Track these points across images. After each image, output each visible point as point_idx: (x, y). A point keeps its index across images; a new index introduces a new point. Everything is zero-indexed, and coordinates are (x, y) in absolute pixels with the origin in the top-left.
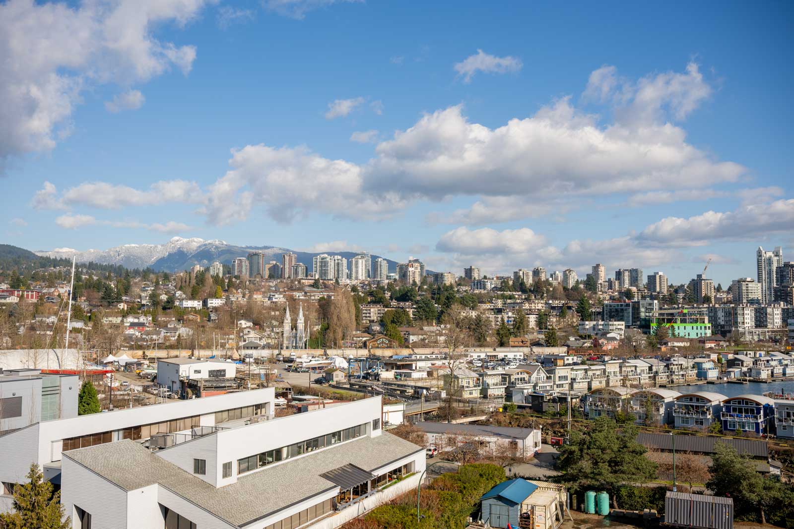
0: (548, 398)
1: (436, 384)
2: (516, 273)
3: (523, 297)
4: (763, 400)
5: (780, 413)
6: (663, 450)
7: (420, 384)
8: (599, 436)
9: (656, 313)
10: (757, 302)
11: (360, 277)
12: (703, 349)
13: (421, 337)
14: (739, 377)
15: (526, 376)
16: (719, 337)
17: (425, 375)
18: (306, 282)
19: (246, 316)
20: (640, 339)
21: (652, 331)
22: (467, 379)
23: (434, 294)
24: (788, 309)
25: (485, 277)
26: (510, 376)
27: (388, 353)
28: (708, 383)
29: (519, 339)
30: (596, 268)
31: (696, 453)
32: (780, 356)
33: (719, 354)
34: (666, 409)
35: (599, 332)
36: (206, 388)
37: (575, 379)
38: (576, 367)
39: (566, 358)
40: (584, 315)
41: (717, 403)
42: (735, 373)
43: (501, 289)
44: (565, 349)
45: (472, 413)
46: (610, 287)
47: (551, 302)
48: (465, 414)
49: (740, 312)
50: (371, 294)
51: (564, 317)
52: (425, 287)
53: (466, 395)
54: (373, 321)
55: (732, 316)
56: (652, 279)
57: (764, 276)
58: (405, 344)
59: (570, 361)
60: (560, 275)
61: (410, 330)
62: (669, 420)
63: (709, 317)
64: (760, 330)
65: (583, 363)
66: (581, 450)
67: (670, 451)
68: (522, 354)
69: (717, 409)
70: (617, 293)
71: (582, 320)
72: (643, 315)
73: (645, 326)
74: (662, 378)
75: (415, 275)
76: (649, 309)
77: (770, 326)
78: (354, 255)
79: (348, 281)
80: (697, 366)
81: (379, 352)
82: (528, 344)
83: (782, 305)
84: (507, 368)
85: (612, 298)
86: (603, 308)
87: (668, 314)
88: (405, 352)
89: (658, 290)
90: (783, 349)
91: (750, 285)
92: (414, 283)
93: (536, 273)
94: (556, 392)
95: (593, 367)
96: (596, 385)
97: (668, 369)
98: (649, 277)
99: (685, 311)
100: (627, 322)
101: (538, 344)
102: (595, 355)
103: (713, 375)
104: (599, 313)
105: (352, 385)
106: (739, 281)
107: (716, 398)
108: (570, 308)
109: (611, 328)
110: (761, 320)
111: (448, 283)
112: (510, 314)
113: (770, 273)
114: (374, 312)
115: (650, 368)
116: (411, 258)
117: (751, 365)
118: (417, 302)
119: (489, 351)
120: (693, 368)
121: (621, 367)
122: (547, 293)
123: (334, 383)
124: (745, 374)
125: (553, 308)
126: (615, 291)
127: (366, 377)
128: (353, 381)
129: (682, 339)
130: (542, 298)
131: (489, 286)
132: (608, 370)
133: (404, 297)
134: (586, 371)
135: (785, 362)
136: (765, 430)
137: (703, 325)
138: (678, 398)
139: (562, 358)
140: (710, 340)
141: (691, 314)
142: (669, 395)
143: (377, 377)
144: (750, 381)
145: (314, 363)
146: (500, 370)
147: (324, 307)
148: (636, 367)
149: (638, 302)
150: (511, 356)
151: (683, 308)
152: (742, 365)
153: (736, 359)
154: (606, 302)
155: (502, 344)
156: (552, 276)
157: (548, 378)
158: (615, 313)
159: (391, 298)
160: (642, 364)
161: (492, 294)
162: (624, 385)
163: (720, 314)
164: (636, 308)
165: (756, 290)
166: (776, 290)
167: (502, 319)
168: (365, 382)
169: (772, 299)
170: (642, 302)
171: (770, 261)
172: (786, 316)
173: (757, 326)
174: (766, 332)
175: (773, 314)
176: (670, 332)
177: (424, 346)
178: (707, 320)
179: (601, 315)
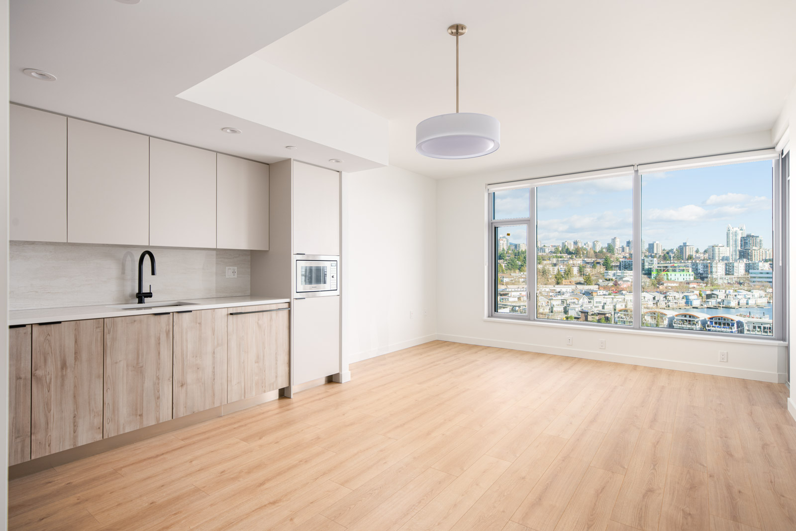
0: (591, 313)
2: (563, 243)
3: (568, 257)
4: (736, 318)
7: (514, 304)
9: (655, 266)
10: (727, 259)
12: (689, 288)
13: (510, 279)
14: (715, 305)
15: (576, 301)
16: (699, 280)
17: (516, 299)
20: (646, 281)
21: (652, 277)
22: (542, 302)
23: (516, 255)
24: (749, 264)
25: (544, 246)
26: (566, 301)
28: (693, 308)
29: (568, 281)
30: (614, 240)
32: (745, 292)
33: (700, 291)
34: (668, 321)
35: (618, 277)
37: (605, 303)
38: (606, 297)
39: (598, 292)
40: (607, 266)
41: (703, 318)
43: (554, 253)
44: (597, 286)
46: (623, 250)
47: (586, 259)
49: (714, 265)
51: (595, 268)
52: (510, 252)
55: (709, 268)
56: (651, 247)
57: (732, 242)
59: (602, 293)
60: (590, 244)
61: (504, 275)
63: (692, 268)
64: (729, 276)
65: (609, 294)
68: (571, 289)
69: (704, 323)
70: (627, 254)
71: (607, 270)
72: (646, 267)
73: (649, 273)
74: (662, 304)
76: (651, 264)
77: (735, 274)
80: (687, 298)
82: (574, 283)
83: (745, 262)
84: (563, 296)
85: (624, 257)
86: (620, 263)
87: (664, 267)
88: (503, 287)
89: (655, 252)
90: (746, 288)
91: (721, 248)
92: (503, 250)
93: (576, 243)
94: (596, 311)
95: (617, 297)
96: (619, 307)
97: (666, 299)
98: (650, 245)
99: (675, 265)
101: (580, 283)
102: (617, 289)
103: (697, 303)
104: (617, 266)
106: (713, 247)
107: (703, 316)
108: (598, 263)
109: (625, 274)
110: (729, 271)
111: (523, 250)
112: (562, 267)
113: (736, 241)
115: (654, 298)
117: (724, 298)
118: (506, 260)
119: (551, 287)
120: (683, 298)
122: (583, 255)
124: (719, 303)
125: (588, 263)
126: (626, 253)
129: (674, 282)
130: (580, 257)
131: (547, 251)
132: (626, 299)
134: (613, 298)
135: (749, 297)
137: (688, 274)
138: (677, 316)
139: (596, 292)
140: (692, 282)
141: (679, 267)
142: (670, 314)
144: (722, 307)
146: (559, 297)
148: (644, 297)
149: (643, 259)
150: (564, 290)
151: (674, 263)
152: (717, 298)
153: (713, 294)
154: (621, 260)
155: (558, 283)
156: (585, 244)
157: (589, 302)
158: (627, 266)
160: (648, 296)
161: (549, 255)
163: (700, 267)
164: (642, 262)
165: (727, 251)
166: (740, 252)
167: (558, 270)
169: (738, 257)
170: (646, 259)
171: (736, 234)
172: (748, 268)
173: (726, 274)
174: (733, 278)
175: (738, 267)
176: (665, 277)
177: (513, 284)
178: (690, 270)
179: (619, 267)
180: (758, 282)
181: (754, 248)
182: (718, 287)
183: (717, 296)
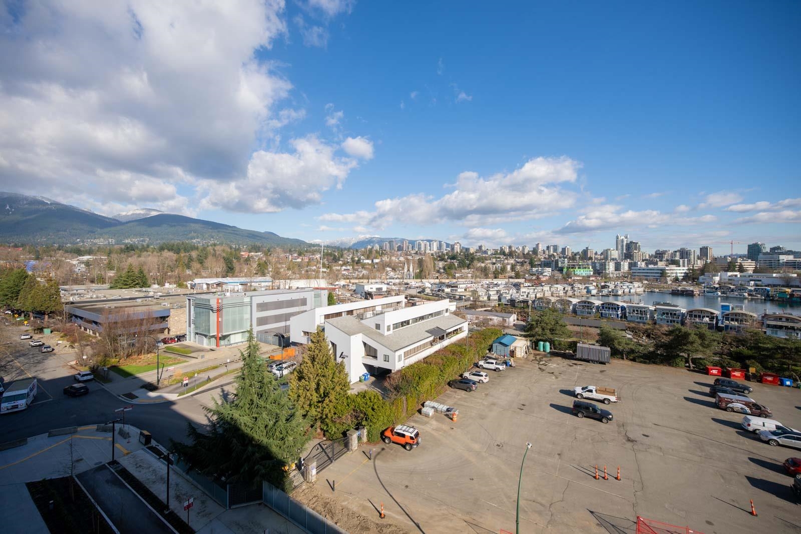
0: (518, 301)
1: (468, 294)
2: (501, 247)
3: (505, 258)
4: (621, 304)
5: (630, 310)
6: (574, 325)
7: (461, 294)
8: (545, 318)
9: (566, 264)
10: (616, 259)
11: (434, 250)
12: (589, 281)
13: (461, 274)
14: (607, 293)
16: (597, 275)
17: (463, 290)
18: (412, 252)
19: (388, 266)
20: (558, 275)
21: (564, 272)
22: (482, 292)
23: (466, 257)
24: (631, 263)
25: (487, 249)
26: (500, 291)
27: (447, 281)
28: (592, 296)
29: (503, 275)
30: (538, 245)
31: (590, 327)
32: (628, 284)
33: (597, 283)
34: (573, 307)
35: (539, 273)
36: (375, 295)
37: (529, 293)
38: (529, 288)
39: (525, 284)
40: (532, 265)
41: (598, 304)
42: (605, 291)
43: (494, 254)
44: (524, 280)
45: (485, 306)
46: (544, 253)
47: (517, 260)
48: (482, 307)
49: (607, 264)
50: (439, 257)
51: (523, 266)
52: (462, 254)
53: (481, 299)
54: (440, 268)
55: (603, 266)
56: (564, 250)
57: (619, 247)
58: (454, 277)
59: (527, 285)
60: (521, 248)
61: (456, 271)
62: (574, 311)
63: (592, 266)
64: (617, 272)
65: (532, 286)
66: (537, 324)
67: (578, 325)
68: (505, 282)
69: (598, 307)
71: (531, 267)
72: (560, 265)
73: (561, 270)
74: (570, 293)
75: (457, 249)
76: (563, 262)
77: (622, 270)
78: (432, 241)
79: (430, 252)
80: (587, 288)
81: (443, 281)
82: (507, 278)
83: (628, 261)
84: (498, 288)
85: (545, 258)
86: (541, 262)
87: (572, 265)
88: (454, 281)
89: (567, 254)
90: (629, 281)
91: (612, 252)
92: (457, 252)
93: (510, 247)
94: (521, 298)
95: (537, 288)
96: (539, 295)
97: (573, 289)
98: (563, 249)
99: (580, 264)
100: (552, 268)
101: (511, 278)
102: (537, 283)
103: (594, 292)
105: (433, 294)
106: (607, 250)
107: (597, 302)
108: (526, 262)
109: (545, 271)
110: (618, 267)
111: (472, 252)
112: (499, 265)
113: (622, 246)
114: (441, 264)
115: (564, 289)
116: (456, 242)
117: (613, 288)
118: (459, 260)
119: (490, 280)
120: (584, 288)
121: (550, 288)
122: (515, 256)
123: (426, 293)
124: (610, 292)
125: (518, 262)
126: (546, 255)
127: (439, 291)
128: (433, 292)
129: (579, 276)
130: (513, 258)
131: (489, 253)
132: (544, 289)
133: (453, 257)
134: (534, 289)
135: (631, 287)
136: (621, 317)
137: (589, 270)
138: (579, 302)
139: (523, 284)
140: (592, 276)
141: (583, 265)
142: (575, 301)
143: (443, 291)
144: (613, 295)
145: (417, 285)
146: (496, 289)
147: (420, 263)
148: (557, 288)
149: (558, 260)
150: (500, 282)
151: (579, 262)
152: (609, 288)
153: (606, 285)
154: (542, 260)
155: (495, 278)
156: (517, 248)
157: (517, 292)
158: (546, 264)
159: (448, 258)
160: (560, 287)
161: (491, 256)
162: (552, 296)
163: (598, 265)
164: (557, 262)
165: (615, 254)
166: (625, 254)
167: (496, 267)
168: (438, 293)
169: (624, 258)
170: (559, 260)
171: (622, 241)
172: (631, 266)
173: (616, 270)
174: (621, 273)
175: (624, 265)
176: (573, 273)
177: (462, 278)
178: (591, 268)
179: (540, 265)
180: (638, 276)
181: (635, 251)
182: (610, 279)
183: (609, 286)
